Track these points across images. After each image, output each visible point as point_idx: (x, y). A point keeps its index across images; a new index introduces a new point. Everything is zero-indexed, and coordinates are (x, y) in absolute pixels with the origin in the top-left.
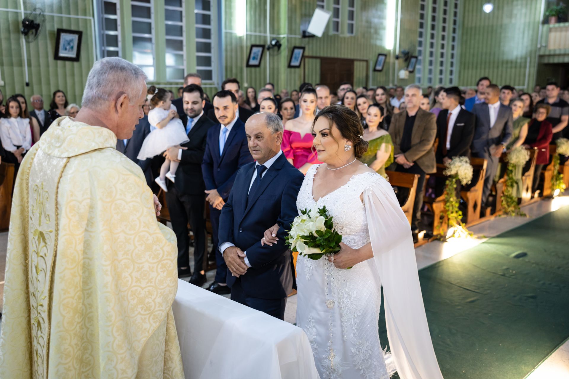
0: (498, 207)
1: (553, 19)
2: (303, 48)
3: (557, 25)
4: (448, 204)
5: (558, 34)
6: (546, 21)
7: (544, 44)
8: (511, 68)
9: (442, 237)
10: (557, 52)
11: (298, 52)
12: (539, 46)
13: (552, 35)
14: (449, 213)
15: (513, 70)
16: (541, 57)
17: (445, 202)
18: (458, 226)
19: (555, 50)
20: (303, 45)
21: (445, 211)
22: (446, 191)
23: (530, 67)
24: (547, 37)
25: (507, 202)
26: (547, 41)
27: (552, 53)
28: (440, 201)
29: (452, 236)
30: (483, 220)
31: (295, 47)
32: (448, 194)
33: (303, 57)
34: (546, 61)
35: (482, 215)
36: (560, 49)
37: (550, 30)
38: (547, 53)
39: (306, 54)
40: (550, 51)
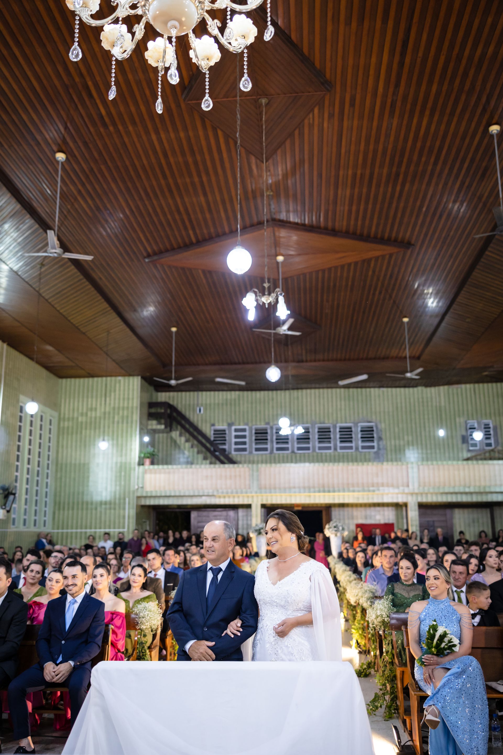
1: (147, 461)
3: (152, 467)
5: (153, 476)
6: (141, 463)
7: (141, 486)
8: (110, 509)
10: (154, 494)
12: (136, 487)
13: (148, 476)
15: (112, 511)
16: (138, 498)
19: (151, 492)
23: (129, 509)
24: (143, 478)
26: (143, 483)
27: (149, 495)
34: (143, 502)
36: (156, 491)
37: (145, 472)
38: (144, 494)
40: (147, 492)
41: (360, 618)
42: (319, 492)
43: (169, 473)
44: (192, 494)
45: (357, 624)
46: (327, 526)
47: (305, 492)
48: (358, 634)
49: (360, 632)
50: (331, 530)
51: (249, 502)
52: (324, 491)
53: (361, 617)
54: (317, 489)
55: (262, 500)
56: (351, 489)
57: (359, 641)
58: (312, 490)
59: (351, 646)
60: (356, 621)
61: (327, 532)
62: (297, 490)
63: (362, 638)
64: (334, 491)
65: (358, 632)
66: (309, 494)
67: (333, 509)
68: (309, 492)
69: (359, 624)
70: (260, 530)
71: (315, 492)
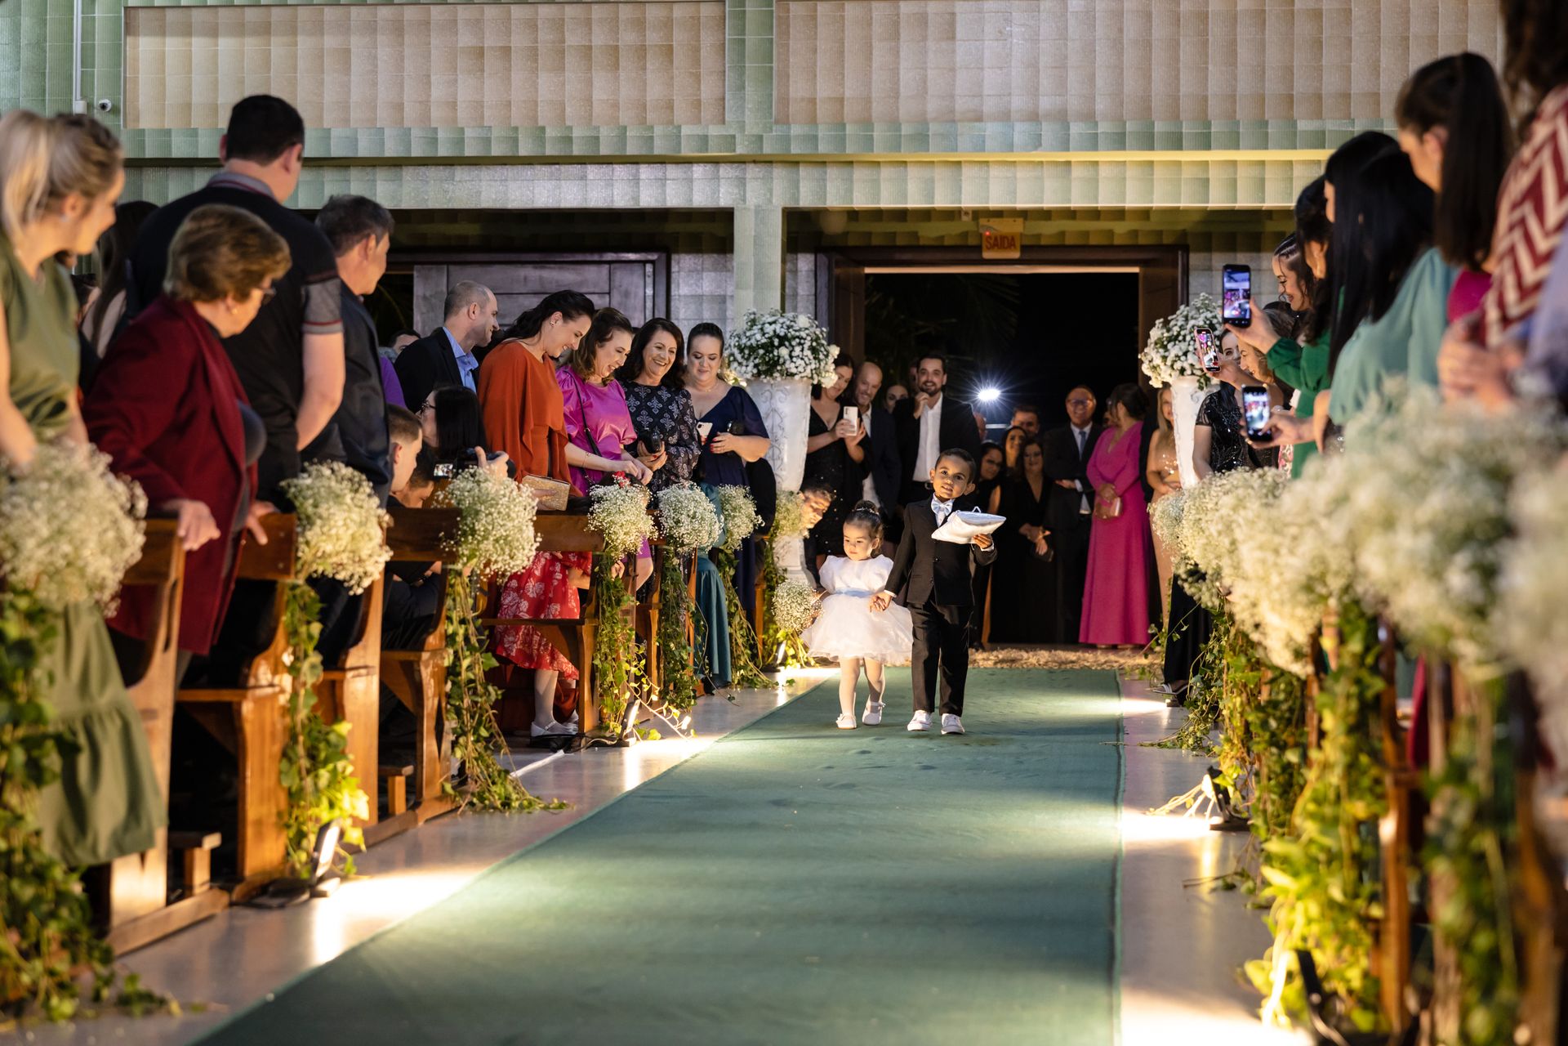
5: (172, 44)
7: (103, 97)
10: (181, 149)
12: (79, 107)
19: (165, 135)
24: (121, 56)
26: (119, 82)
27: (155, 148)
37: (129, 23)
41: (1335, 778)
42: (1119, 142)
43: (265, 30)
44: (391, 150)
45: (1310, 828)
46: (1156, 333)
47: (1036, 143)
48: (1314, 909)
49: (1337, 894)
50: (1174, 350)
51: (724, 202)
52: (1148, 141)
53: (1351, 767)
54: (1103, 127)
55: (796, 196)
56: (1303, 125)
57: (1323, 960)
58: (1076, 129)
59: (1251, 1001)
60: (1304, 803)
61: (1155, 366)
62: (991, 129)
63: (1343, 936)
64: (1205, 143)
65: (1315, 883)
66: (1062, 157)
67: (1195, 259)
68: (1065, 146)
69: (1329, 824)
70: (769, 347)
71: (1093, 143)
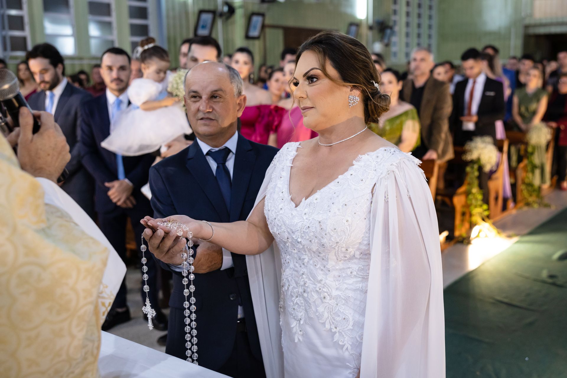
0: (519, 197)
2: (263, 15)
4: (470, 197)
7: (529, 14)
9: (464, 239)
10: (544, 22)
11: (257, 20)
14: (472, 207)
17: (468, 193)
18: (483, 223)
20: (262, 11)
21: (467, 206)
22: (468, 179)
23: (515, 39)
25: (528, 191)
26: (532, 10)
27: (538, 23)
28: (461, 194)
29: (477, 236)
30: (506, 214)
31: (253, 14)
32: (469, 184)
33: (263, 27)
35: (505, 208)
36: (546, 18)
38: (533, 23)
39: (268, 22)
40: (535, 20)
